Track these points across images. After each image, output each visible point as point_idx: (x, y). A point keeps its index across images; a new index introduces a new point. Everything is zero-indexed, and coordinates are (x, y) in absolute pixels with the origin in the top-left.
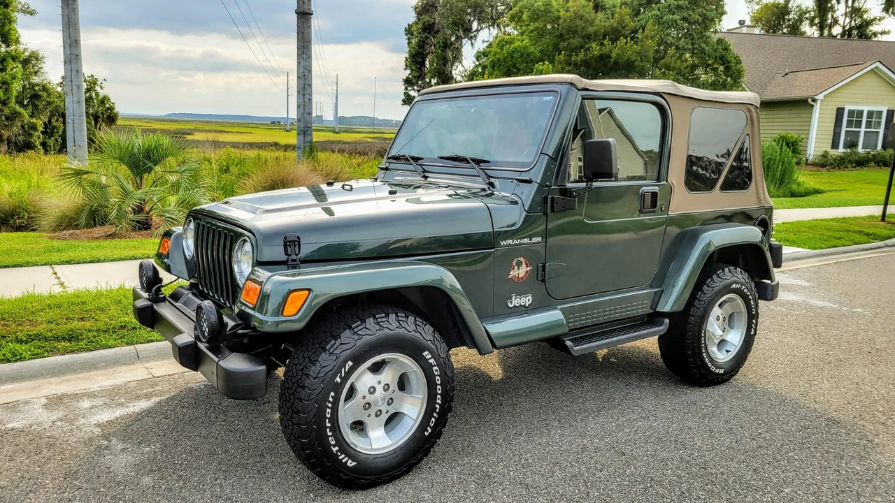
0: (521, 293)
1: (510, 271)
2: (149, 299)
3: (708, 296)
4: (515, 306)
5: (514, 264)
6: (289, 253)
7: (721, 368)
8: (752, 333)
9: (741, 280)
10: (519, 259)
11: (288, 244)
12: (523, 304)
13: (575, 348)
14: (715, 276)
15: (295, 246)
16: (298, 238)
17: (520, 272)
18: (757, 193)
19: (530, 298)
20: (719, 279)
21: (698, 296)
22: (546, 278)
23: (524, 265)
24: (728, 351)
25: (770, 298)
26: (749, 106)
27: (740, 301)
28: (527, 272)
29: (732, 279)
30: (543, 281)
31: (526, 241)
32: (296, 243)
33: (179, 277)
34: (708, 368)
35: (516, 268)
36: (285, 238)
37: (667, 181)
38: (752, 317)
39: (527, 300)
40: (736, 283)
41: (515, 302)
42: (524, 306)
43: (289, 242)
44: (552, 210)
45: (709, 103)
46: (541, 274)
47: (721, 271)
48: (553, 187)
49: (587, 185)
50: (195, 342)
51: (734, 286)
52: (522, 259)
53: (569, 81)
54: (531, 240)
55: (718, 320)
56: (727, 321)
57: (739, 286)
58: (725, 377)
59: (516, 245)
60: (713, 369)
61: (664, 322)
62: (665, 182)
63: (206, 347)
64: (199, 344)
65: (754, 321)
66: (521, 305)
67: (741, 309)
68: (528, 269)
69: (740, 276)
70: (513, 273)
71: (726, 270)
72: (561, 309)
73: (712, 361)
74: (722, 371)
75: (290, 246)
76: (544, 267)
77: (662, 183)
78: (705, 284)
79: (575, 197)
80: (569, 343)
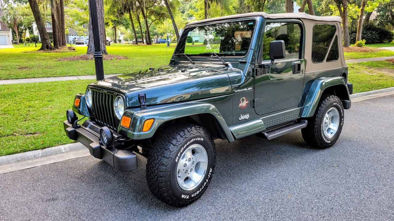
0: (244, 114)
1: (239, 104)
2: (73, 127)
3: (324, 108)
4: (242, 120)
5: (241, 100)
6: (142, 102)
7: (329, 140)
8: (342, 125)
9: (337, 101)
10: (243, 98)
11: (141, 98)
12: (245, 118)
13: (269, 136)
14: (326, 100)
15: (144, 98)
16: (145, 95)
17: (244, 104)
18: (342, 62)
19: (248, 115)
20: (328, 101)
21: (319, 109)
22: (255, 106)
23: (245, 101)
24: (331, 133)
25: (348, 108)
26: (337, 22)
27: (336, 111)
28: (246, 104)
29: (333, 101)
30: (254, 107)
31: (245, 89)
32: (144, 97)
33: (85, 116)
34: (324, 141)
35: (242, 102)
36: (139, 95)
37: (304, 59)
38: (341, 117)
39: (247, 116)
40: (335, 102)
41: (242, 117)
42: (246, 119)
43: (141, 97)
44: (256, 75)
45: (320, 22)
46: (253, 104)
47: (329, 97)
48: (256, 64)
49: (271, 62)
50: (100, 146)
51: (334, 104)
52: (244, 98)
53: (260, 15)
54: (247, 89)
55: (327, 119)
56: (331, 120)
57: (336, 104)
58: (330, 144)
59: (241, 92)
60: (326, 141)
61: (305, 122)
62: (303, 59)
63: (106, 148)
64: (102, 146)
65: (342, 119)
66: (244, 119)
67: (337, 114)
68: (247, 102)
69: (337, 99)
70: (241, 105)
71: (331, 97)
72: (262, 119)
73: (326, 137)
74: (329, 142)
75: (141, 99)
76: (254, 101)
77: (302, 59)
78: (322, 103)
79: (266, 68)
80: (266, 134)
